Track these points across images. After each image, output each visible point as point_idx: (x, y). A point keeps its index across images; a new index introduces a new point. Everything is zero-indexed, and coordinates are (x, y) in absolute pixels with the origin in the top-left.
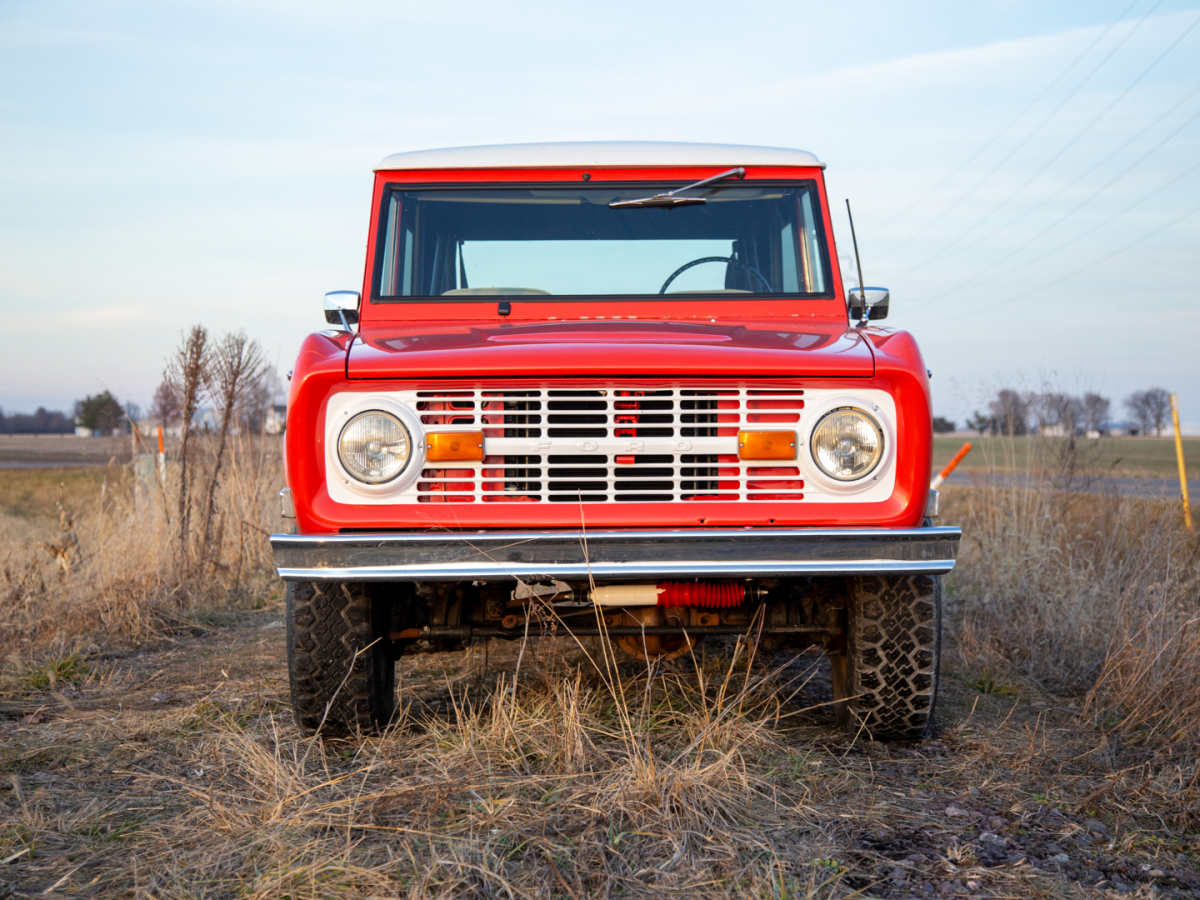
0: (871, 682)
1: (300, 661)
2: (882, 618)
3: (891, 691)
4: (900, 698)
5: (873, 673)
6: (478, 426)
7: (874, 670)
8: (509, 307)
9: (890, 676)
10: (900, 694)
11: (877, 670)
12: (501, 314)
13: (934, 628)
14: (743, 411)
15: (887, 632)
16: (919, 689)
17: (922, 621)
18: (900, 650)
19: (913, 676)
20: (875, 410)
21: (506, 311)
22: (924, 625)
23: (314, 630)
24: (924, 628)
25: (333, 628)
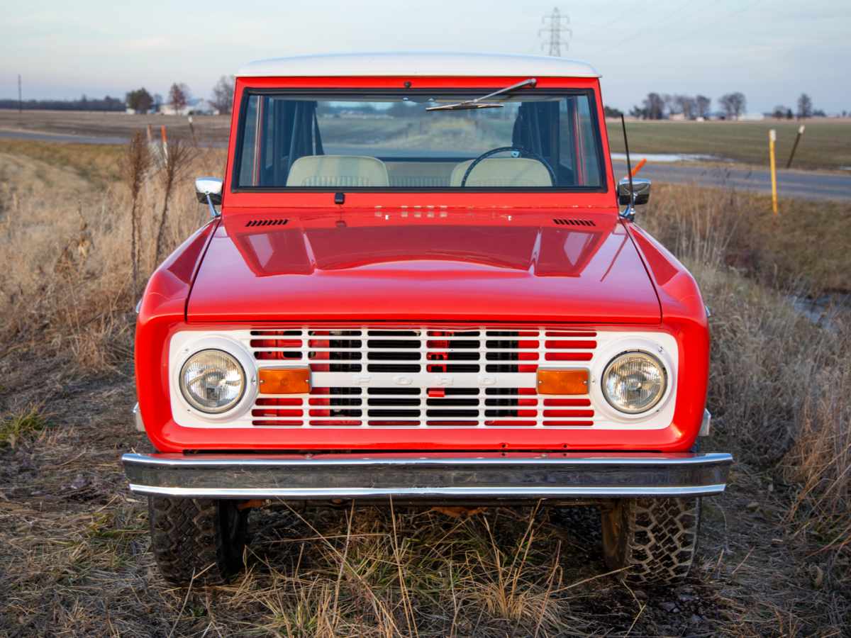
0: (641, 556)
1: (158, 537)
2: (653, 507)
3: (657, 563)
4: (664, 568)
5: (643, 550)
6: (305, 362)
7: (644, 547)
8: (344, 197)
9: (657, 552)
10: (664, 565)
11: (647, 548)
12: (337, 203)
13: (696, 515)
14: (542, 350)
15: (657, 519)
16: (680, 562)
17: (686, 510)
18: (667, 533)
19: (677, 552)
20: (660, 351)
21: (341, 201)
22: (688, 513)
23: (170, 514)
24: (687, 516)
25: (186, 513)
